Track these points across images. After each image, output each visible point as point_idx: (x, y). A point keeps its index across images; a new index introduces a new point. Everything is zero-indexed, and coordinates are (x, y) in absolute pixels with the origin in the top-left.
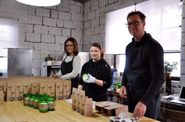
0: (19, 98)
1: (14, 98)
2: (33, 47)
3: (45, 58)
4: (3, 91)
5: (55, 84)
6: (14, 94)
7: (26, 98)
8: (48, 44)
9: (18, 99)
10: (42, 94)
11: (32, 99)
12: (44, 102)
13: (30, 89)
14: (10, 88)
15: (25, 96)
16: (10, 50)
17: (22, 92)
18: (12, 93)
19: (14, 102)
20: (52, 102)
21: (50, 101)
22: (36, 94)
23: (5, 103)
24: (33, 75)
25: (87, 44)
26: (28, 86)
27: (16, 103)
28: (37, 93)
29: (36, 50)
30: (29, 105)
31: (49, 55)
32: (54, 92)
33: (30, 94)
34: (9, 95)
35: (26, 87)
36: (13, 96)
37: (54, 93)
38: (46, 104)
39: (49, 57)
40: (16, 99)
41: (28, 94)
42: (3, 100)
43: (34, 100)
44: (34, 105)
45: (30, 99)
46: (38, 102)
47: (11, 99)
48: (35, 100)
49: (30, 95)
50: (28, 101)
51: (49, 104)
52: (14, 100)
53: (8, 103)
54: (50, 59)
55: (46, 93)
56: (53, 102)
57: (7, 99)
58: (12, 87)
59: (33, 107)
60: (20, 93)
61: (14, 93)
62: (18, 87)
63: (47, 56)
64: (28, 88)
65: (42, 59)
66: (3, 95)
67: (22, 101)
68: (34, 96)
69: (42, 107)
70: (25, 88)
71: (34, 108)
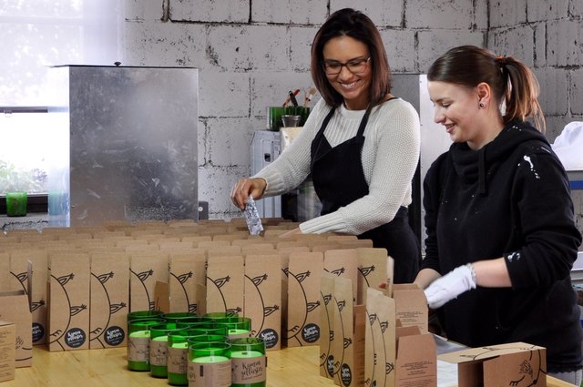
0: (106, 335)
1: (83, 333)
2: (210, 50)
3: (273, 109)
4: (26, 296)
5: (287, 261)
6: (85, 313)
7: (135, 335)
8: (292, 29)
9: (102, 338)
10: (216, 314)
11: (165, 338)
12: (213, 350)
13: (162, 289)
14: (63, 281)
15: (134, 320)
16: (82, 77)
17: (123, 305)
18: (74, 310)
19: (82, 353)
20: (251, 354)
21: (244, 349)
22: (187, 314)
23: (38, 356)
24: (205, 205)
25: (512, 23)
26: (151, 272)
27: (95, 355)
28: (195, 306)
29: (224, 69)
30: (148, 368)
31: (292, 96)
32: (279, 305)
33: (158, 313)
34: (58, 321)
35: (143, 277)
36: (80, 321)
37: (276, 308)
38: (221, 365)
39: (290, 104)
40: (93, 336)
41: (153, 313)
42: (28, 342)
43: (170, 342)
44: (170, 370)
45: (152, 337)
46: (185, 351)
47: (72, 337)
48: (175, 346)
49: (159, 318)
50: (144, 348)
51: (234, 365)
52: (82, 341)
53: (57, 355)
54: (297, 118)
55: (239, 310)
56: (258, 354)
57: (52, 338)
58: (71, 276)
59: (166, 377)
60: (114, 308)
61: (84, 307)
62: (103, 279)
63: (281, 100)
64: (150, 282)
65: (258, 117)
66: (29, 318)
67: (122, 350)
68: (173, 321)
69: (202, 375)
70: (136, 282)
71: (170, 384)
